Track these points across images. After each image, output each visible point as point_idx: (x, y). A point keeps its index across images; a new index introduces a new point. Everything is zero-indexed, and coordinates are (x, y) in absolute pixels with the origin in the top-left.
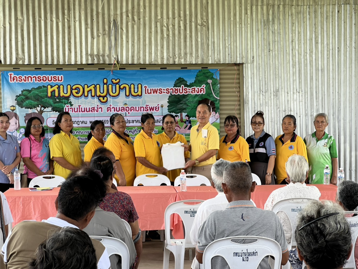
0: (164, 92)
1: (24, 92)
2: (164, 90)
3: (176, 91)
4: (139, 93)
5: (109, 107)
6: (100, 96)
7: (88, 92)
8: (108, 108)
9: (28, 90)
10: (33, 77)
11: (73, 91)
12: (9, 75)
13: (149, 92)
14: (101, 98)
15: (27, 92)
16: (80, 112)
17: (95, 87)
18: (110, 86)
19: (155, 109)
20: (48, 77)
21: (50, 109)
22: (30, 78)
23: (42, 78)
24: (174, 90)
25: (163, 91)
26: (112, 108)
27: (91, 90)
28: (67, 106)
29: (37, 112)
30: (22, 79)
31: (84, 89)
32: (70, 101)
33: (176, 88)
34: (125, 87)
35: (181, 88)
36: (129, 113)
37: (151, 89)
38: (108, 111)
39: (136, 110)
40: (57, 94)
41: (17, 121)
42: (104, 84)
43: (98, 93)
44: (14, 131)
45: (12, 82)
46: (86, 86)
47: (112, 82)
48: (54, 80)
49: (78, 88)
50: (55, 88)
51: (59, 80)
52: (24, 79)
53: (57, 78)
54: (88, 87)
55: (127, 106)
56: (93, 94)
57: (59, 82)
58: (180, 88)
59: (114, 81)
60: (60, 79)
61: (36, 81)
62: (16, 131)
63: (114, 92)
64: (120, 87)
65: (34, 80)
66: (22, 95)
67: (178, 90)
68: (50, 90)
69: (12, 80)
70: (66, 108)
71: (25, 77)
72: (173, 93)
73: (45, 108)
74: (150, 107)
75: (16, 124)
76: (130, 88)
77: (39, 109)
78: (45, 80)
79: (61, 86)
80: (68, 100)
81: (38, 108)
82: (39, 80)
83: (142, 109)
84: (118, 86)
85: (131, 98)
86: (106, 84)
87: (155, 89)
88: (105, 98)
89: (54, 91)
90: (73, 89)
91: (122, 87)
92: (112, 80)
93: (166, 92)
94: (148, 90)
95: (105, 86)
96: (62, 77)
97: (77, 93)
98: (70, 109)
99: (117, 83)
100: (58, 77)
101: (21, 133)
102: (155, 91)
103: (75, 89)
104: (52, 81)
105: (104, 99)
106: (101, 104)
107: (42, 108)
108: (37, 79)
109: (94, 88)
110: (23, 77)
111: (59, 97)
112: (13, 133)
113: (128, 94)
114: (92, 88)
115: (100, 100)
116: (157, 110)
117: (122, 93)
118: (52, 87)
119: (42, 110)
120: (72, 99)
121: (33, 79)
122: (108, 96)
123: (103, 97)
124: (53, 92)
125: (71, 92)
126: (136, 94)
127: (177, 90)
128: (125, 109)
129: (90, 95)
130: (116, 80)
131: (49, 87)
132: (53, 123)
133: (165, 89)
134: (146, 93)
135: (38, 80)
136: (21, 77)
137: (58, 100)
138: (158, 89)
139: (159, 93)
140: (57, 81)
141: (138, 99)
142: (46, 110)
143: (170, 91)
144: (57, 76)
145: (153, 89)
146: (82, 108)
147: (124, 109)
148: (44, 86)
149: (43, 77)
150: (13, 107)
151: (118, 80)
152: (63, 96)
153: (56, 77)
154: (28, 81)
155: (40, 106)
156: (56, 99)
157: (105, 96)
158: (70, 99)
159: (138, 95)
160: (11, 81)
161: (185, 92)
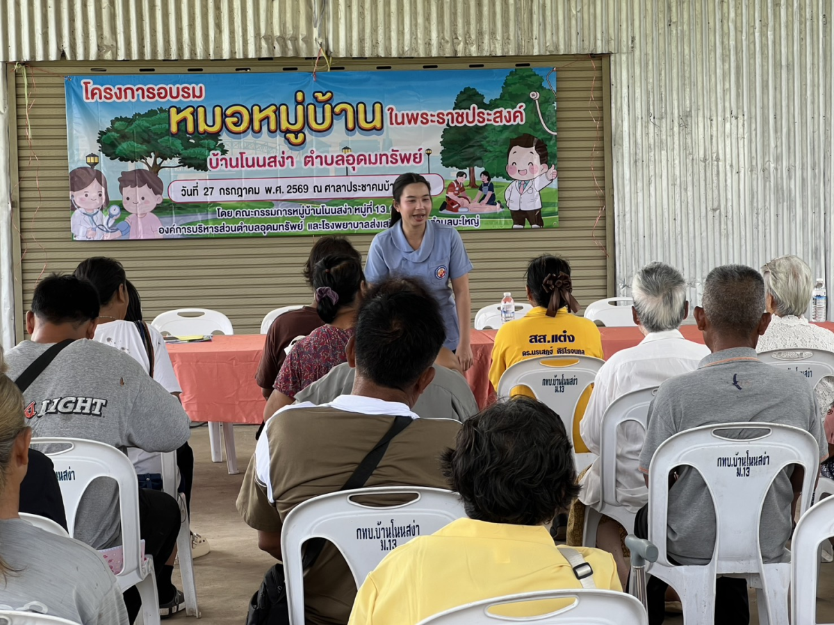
0: (432, 121)
1: (117, 124)
2: (432, 115)
3: (460, 119)
4: (377, 123)
5: (309, 154)
6: (288, 131)
7: (261, 121)
8: (307, 157)
9: (126, 119)
10: (137, 90)
11: (227, 119)
12: (84, 86)
13: (400, 120)
14: (291, 136)
15: (123, 123)
16: (243, 166)
17: (277, 111)
18: (311, 108)
19: (412, 158)
20: (171, 88)
21: (176, 161)
22: (129, 92)
23: (156, 92)
24: (455, 116)
25: (429, 118)
26: (316, 158)
27: (267, 118)
28: (214, 155)
29: (148, 169)
30: (113, 93)
31: (251, 114)
32: (220, 142)
33: (460, 112)
34: (344, 110)
35: (470, 112)
36: (354, 168)
37: (403, 115)
38: (306, 164)
39: (370, 162)
40: (190, 128)
41: (103, 189)
42: (298, 103)
43: (284, 125)
44: (95, 211)
45: (90, 100)
46: (256, 109)
47: (316, 98)
48: (183, 96)
49: (239, 113)
50: (187, 113)
51: (194, 96)
52: (116, 93)
53: (191, 92)
54: (261, 111)
55: (350, 153)
56: (273, 127)
57: (196, 99)
58: (467, 111)
59: (319, 95)
60: (198, 93)
61: (143, 97)
62: (100, 212)
63: (320, 121)
64: (333, 109)
65: (138, 95)
66: (113, 129)
67: (465, 116)
68: (175, 118)
69: (90, 96)
70: (211, 159)
71: (120, 89)
72: (453, 122)
73: (164, 159)
74: (400, 155)
75: (100, 195)
76: (356, 113)
77: (150, 161)
78: (162, 95)
79: (201, 110)
80: (217, 140)
81: (148, 158)
82: (151, 95)
83: (384, 158)
84: (328, 107)
85: (358, 135)
86: (301, 103)
87: (412, 115)
88: (301, 135)
89: (185, 120)
90: (226, 117)
91: (337, 110)
92: (316, 94)
93: (438, 121)
94: (396, 115)
95: (300, 108)
96: (201, 88)
97: (235, 124)
98: (221, 160)
99: (327, 102)
100: (194, 88)
101: (111, 216)
102: (413, 119)
103: (232, 115)
104: (180, 97)
105: (296, 138)
106: (291, 149)
107: (159, 160)
108: (146, 93)
109: (275, 112)
110: (115, 90)
111: (196, 133)
112: (94, 217)
113: (350, 125)
114: (270, 112)
115: (288, 140)
116: (417, 160)
117: (339, 125)
118: (179, 111)
119: (158, 163)
120: (225, 138)
121: (136, 93)
122: (306, 131)
123: (296, 133)
124: (183, 124)
125: (223, 123)
126: (370, 126)
127: (462, 116)
128: (345, 159)
129: (265, 128)
130: (324, 95)
131: (173, 111)
132: (183, 192)
133: (436, 114)
134: (392, 124)
135: (148, 96)
136: (111, 90)
137: (193, 141)
138: (420, 113)
139: (422, 122)
140: (191, 98)
141: (374, 137)
142: (167, 162)
143: (445, 117)
144: (191, 87)
145: (407, 115)
146: (247, 159)
147: (343, 160)
148: (161, 110)
149: (159, 90)
150: (92, 158)
151: (329, 95)
152: (205, 132)
153: (189, 89)
154: (126, 98)
155: (152, 154)
156: (190, 138)
157: (300, 131)
158: (220, 138)
159: (374, 128)
160: (87, 98)
161: (479, 121)
